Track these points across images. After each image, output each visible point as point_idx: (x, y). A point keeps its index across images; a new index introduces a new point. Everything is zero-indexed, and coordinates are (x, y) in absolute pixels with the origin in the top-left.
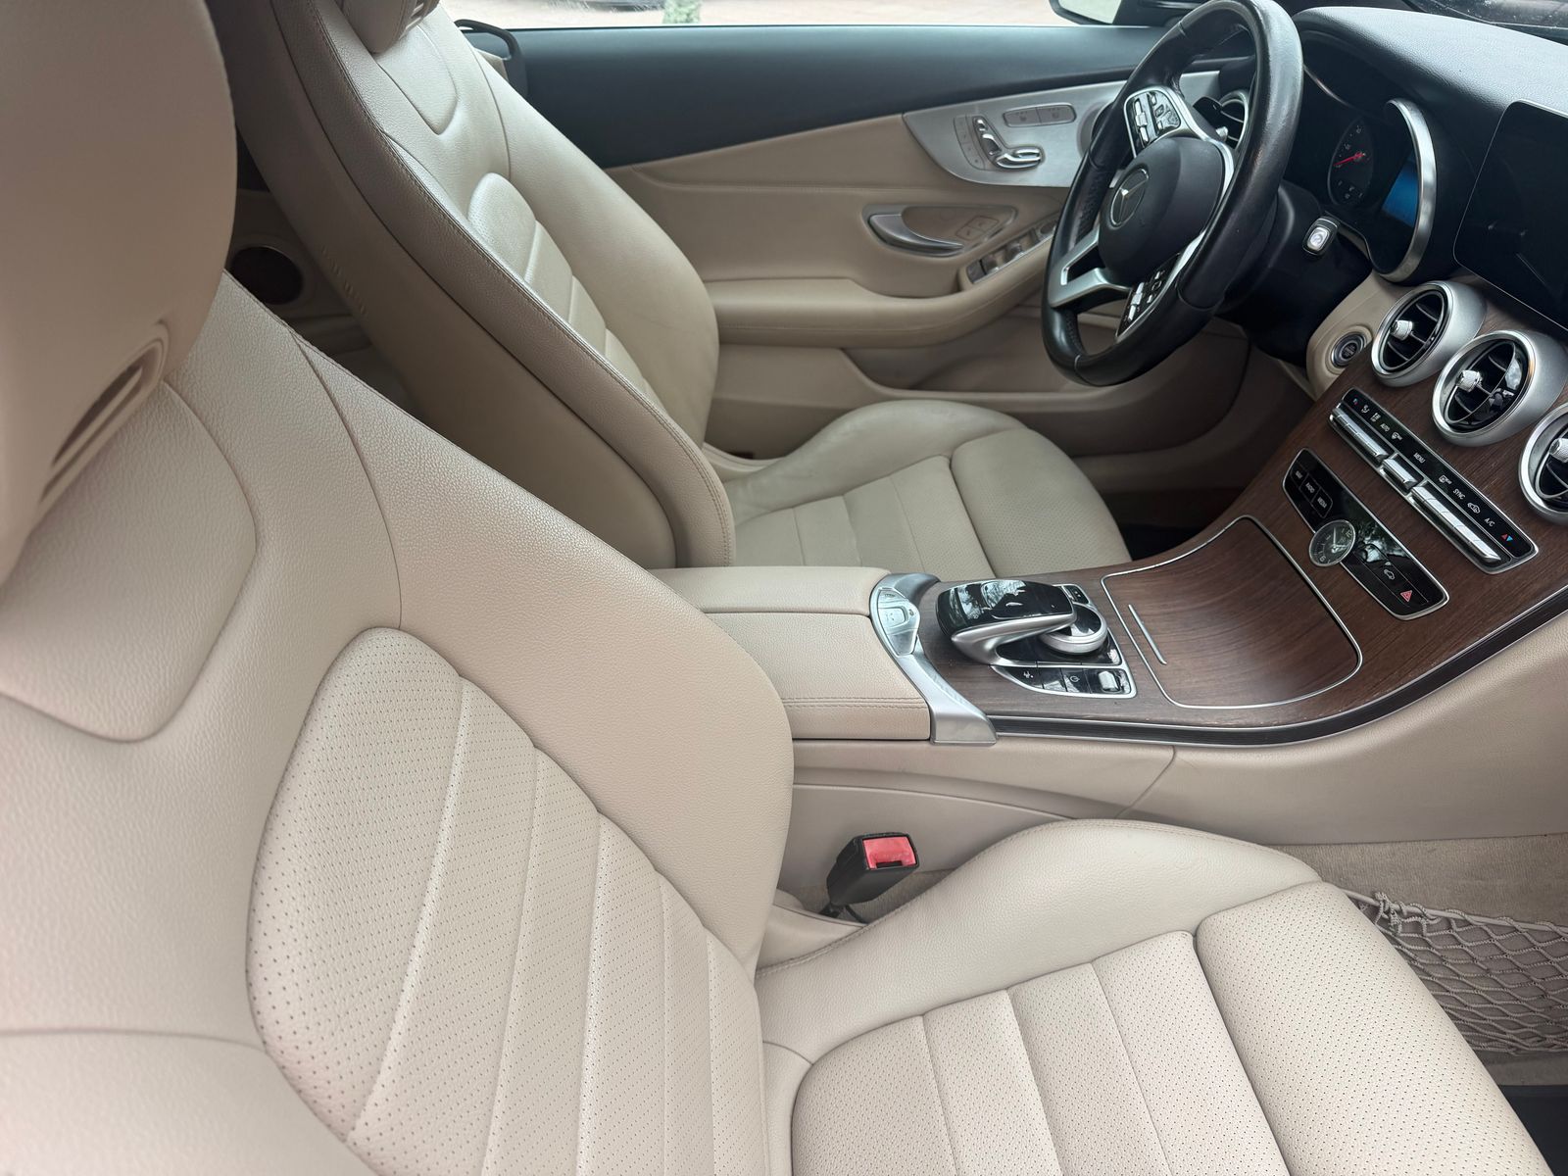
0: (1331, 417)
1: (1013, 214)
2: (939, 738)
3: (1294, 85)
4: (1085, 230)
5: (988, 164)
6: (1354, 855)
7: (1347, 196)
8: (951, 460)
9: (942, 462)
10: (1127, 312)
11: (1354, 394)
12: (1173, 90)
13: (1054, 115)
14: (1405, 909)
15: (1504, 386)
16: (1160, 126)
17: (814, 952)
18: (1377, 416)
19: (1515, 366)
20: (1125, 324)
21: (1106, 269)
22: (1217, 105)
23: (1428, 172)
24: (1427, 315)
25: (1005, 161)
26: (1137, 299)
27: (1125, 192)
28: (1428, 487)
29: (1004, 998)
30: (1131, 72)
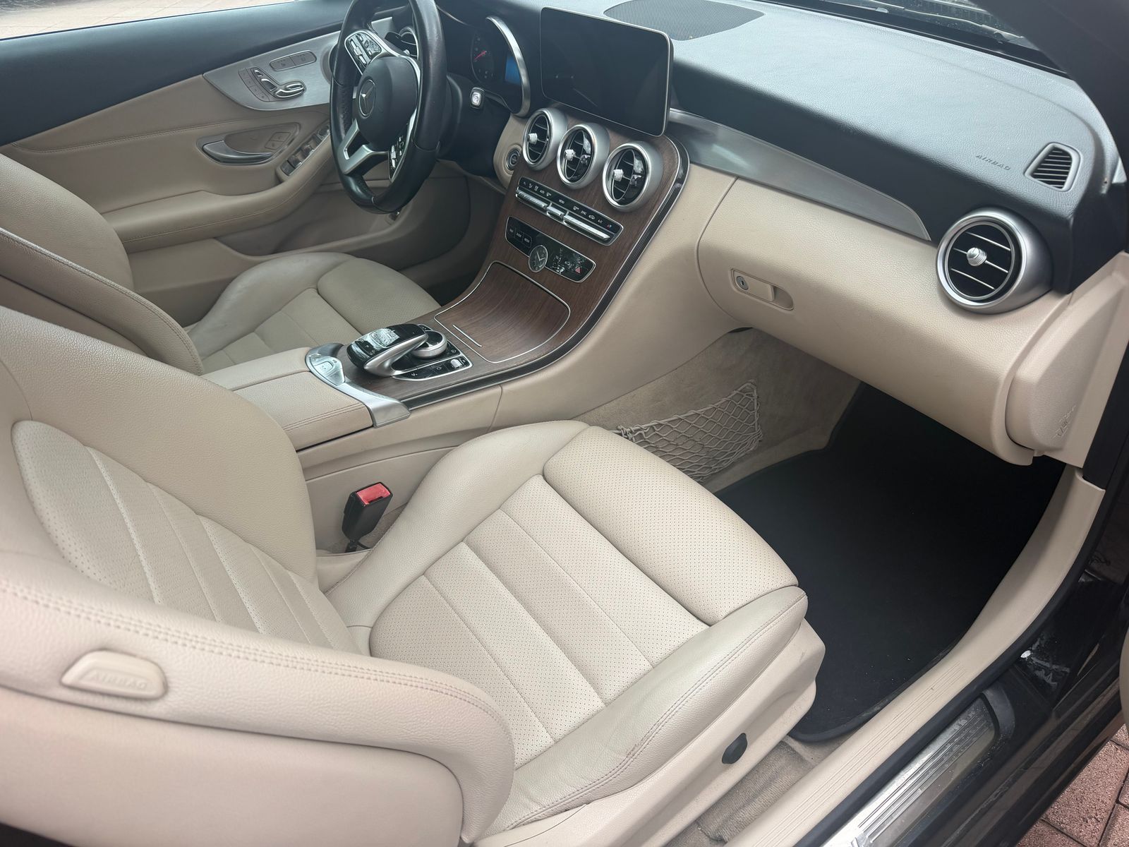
0: (516, 195)
1: (298, 127)
2: (379, 422)
3: (435, 16)
4: (348, 126)
5: (271, 98)
6: (601, 411)
7: (486, 77)
8: (317, 290)
9: (313, 292)
10: (391, 164)
11: (523, 180)
12: (369, 30)
13: (302, 59)
14: (633, 429)
15: (585, 153)
16: (370, 53)
17: (350, 573)
18: (537, 188)
19: (586, 142)
20: (392, 171)
21: (370, 144)
22: (398, 36)
23: (517, 54)
24: (541, 127)
25: (281, 93)
26: (393, 155)
27: (364, 95)
28: (570, 214)
29: (463, 545)
30: (341, 25)
